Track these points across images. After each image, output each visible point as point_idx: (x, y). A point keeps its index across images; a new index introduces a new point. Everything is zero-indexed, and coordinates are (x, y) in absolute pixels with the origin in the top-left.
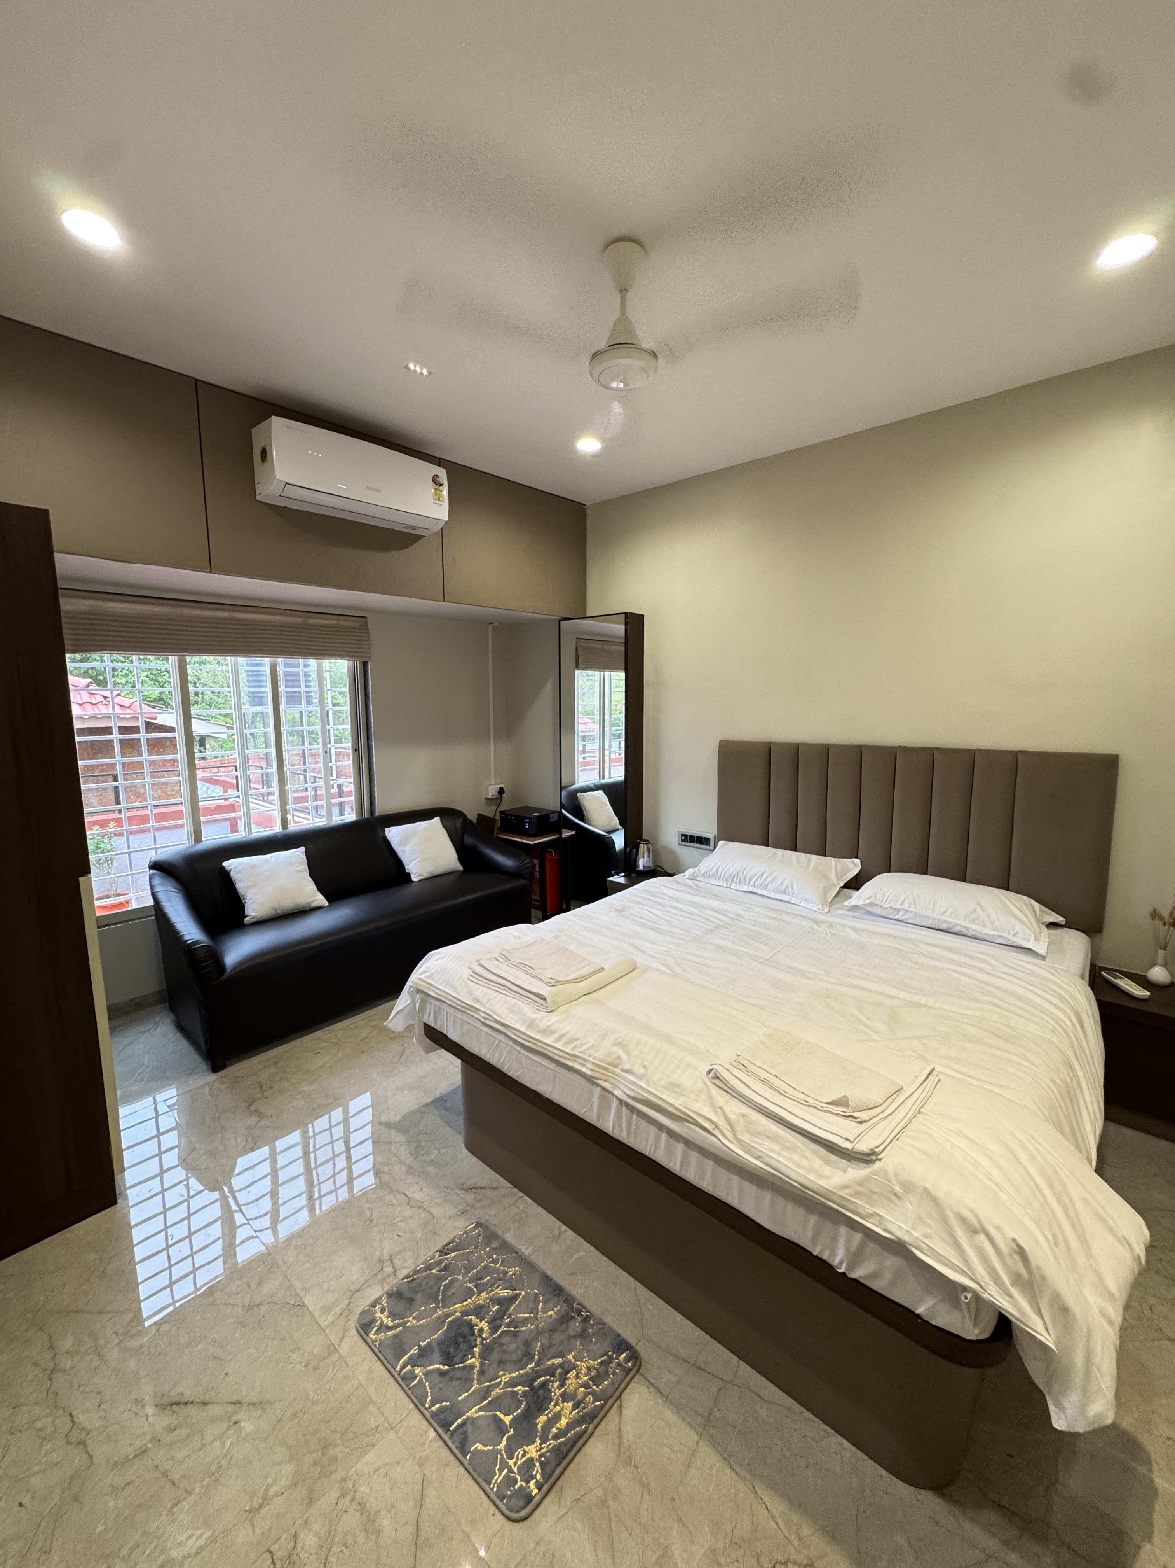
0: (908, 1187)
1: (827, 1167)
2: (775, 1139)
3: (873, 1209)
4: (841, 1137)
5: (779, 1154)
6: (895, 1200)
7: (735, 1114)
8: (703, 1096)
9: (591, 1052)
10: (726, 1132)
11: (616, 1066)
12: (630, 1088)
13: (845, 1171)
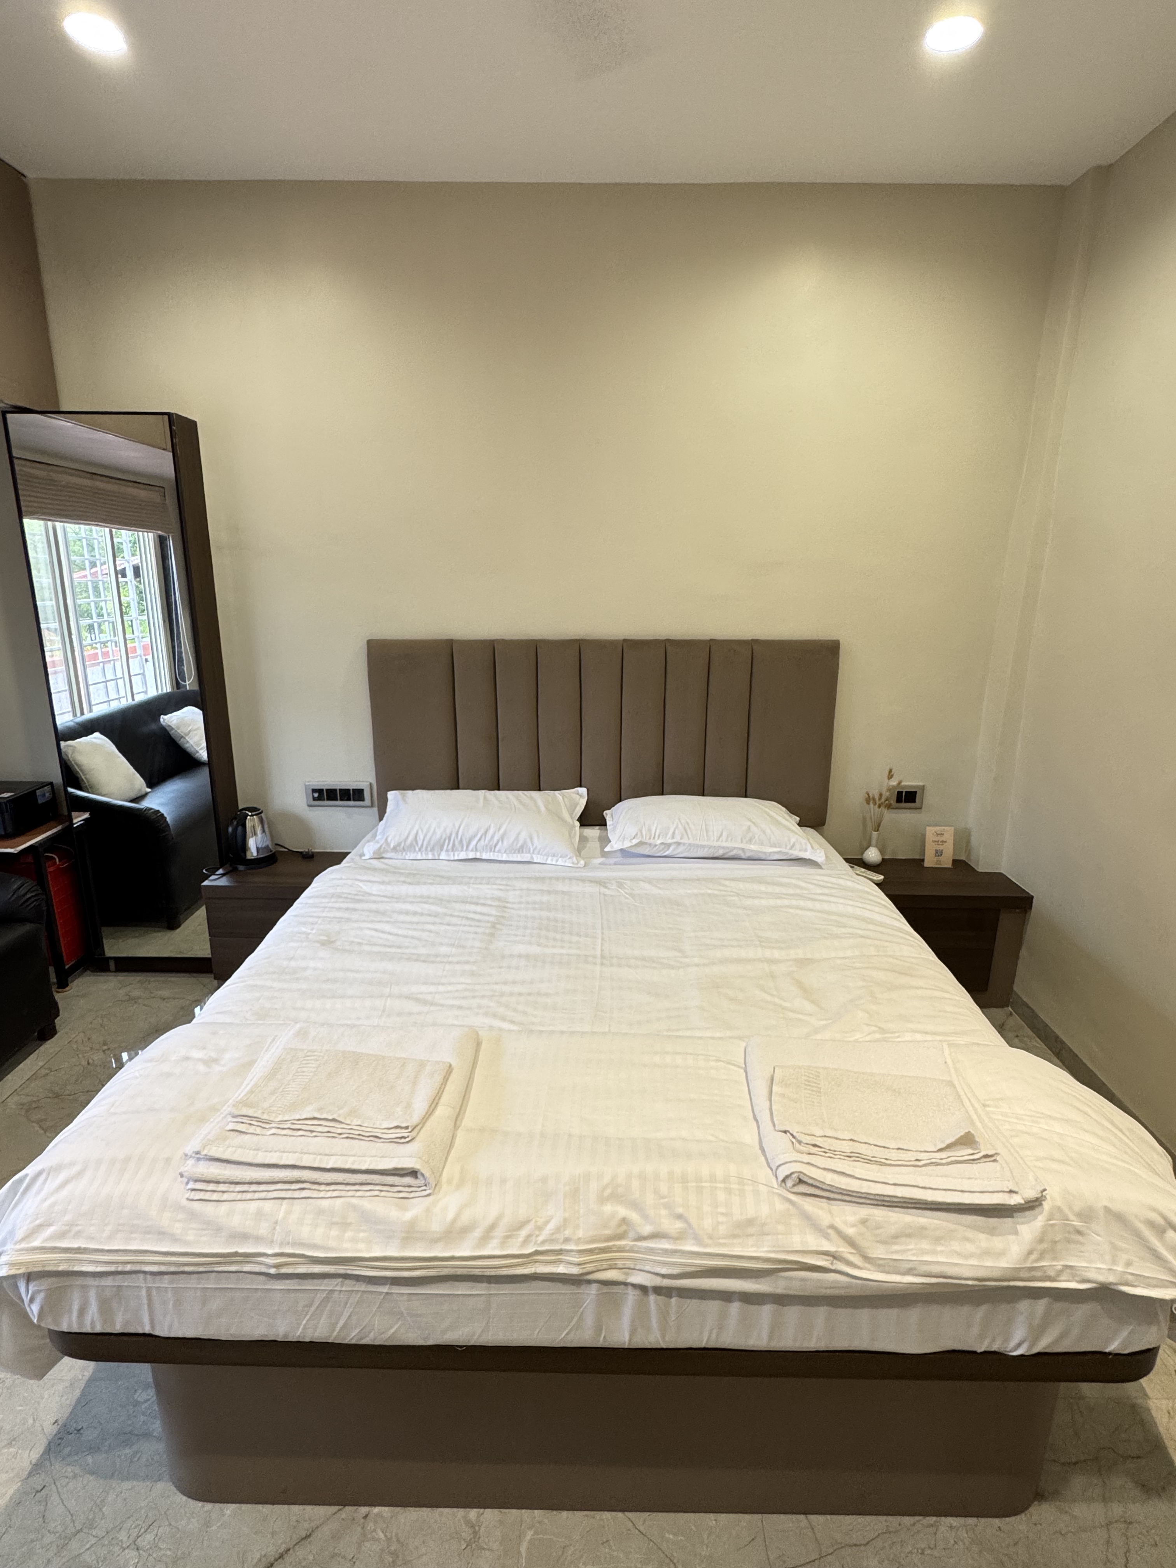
0: (1087, 1215)
1: (994, 1238)
2: (919, 1233)
3: (1062, 1263)
4: (1004, 1192)
5: (934, 1252)
6: (1080, 1238)
7: (853, 1226)
8: (795, 1221)
9: (567, 1233)
10: (851, 1258)
11: (620, 1237)
12: (665, 1264)
13: (1016, 1233)
